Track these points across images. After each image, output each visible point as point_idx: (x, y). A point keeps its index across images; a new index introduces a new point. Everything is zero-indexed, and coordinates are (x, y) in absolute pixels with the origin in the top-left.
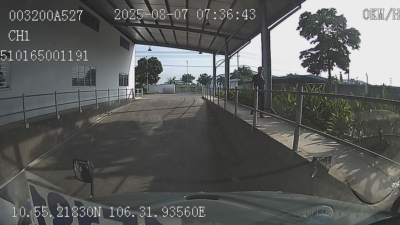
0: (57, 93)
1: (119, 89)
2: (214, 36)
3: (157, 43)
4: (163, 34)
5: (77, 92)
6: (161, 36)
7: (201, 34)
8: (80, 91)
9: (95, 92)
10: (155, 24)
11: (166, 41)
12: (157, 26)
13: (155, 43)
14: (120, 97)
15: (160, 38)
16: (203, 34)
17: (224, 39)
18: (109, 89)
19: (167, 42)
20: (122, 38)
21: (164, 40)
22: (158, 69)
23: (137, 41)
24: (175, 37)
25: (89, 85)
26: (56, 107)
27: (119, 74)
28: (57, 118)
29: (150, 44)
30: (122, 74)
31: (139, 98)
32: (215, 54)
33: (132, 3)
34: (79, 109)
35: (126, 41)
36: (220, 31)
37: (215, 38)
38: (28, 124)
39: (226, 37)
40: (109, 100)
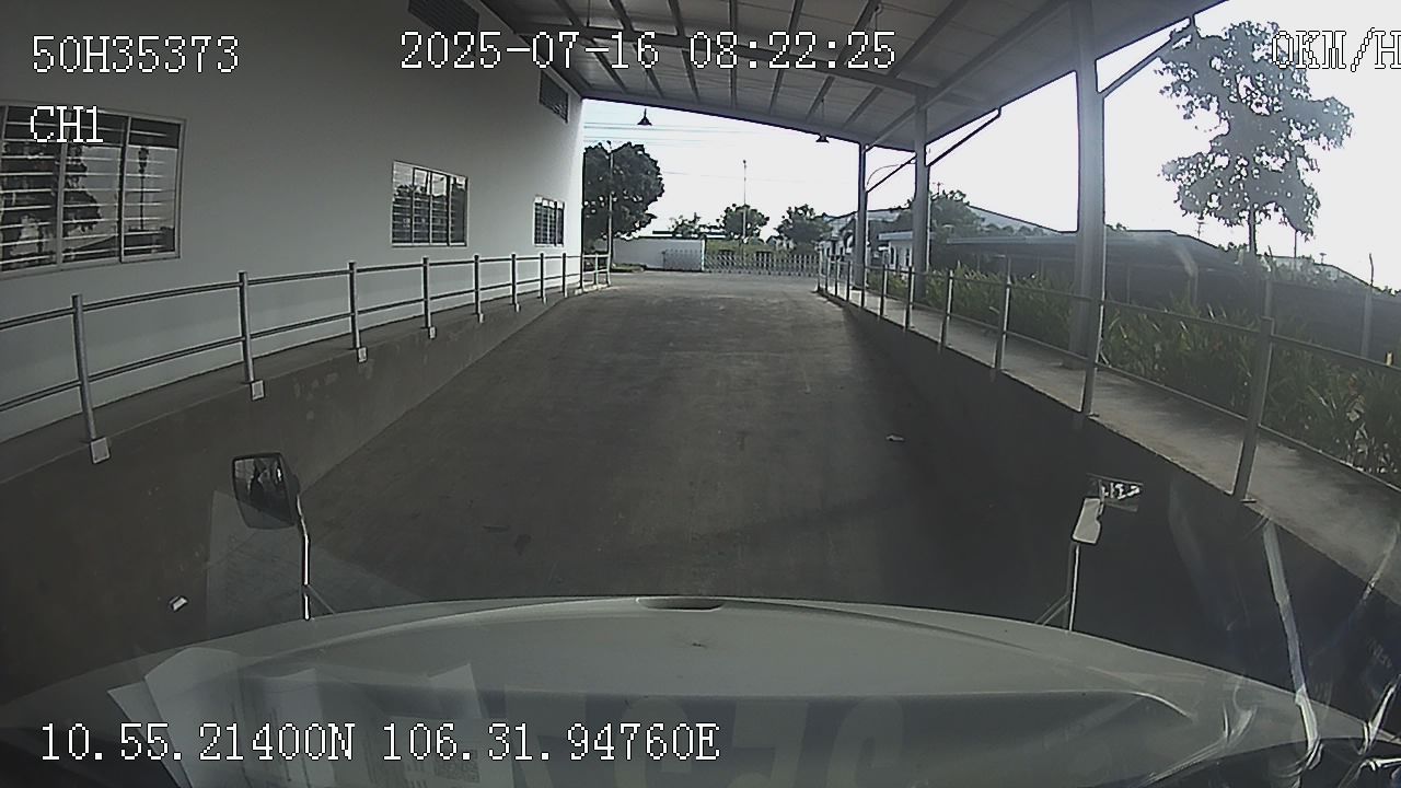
0: (359, 271)
1: (542, 255)
2: (875, 85)
3: (663, 97)
5: (420, 265)
6: (687, 74)
7: (831, 77)
8: (429, 261)
9: (473, 264)
10: (675, 33)
11: (697, 92)
12: (680, 41)
13: (656, 97)
14: (545, 282)
15: (678, 83)
16: (837, 78)
17: (910, 98)
18: (514, 256)
19: (698, 97)
20: (547, 76)
21: (692, 92)
22: (647, 184)
23: (595, 90)
24: (733, 83)
25: (445, 239)
26: (353, 318)
27: (537, 204)
28: (358, 359)
29: (637, 100)
30: (545, 203)
31: (600, 286)
32: (867, 147)
34: (427, 325)
35: (559, 89)
36: (902, 73)
37: (875, 91)
38: (261, 382)
39: (919, 93)
40: (514, 292)
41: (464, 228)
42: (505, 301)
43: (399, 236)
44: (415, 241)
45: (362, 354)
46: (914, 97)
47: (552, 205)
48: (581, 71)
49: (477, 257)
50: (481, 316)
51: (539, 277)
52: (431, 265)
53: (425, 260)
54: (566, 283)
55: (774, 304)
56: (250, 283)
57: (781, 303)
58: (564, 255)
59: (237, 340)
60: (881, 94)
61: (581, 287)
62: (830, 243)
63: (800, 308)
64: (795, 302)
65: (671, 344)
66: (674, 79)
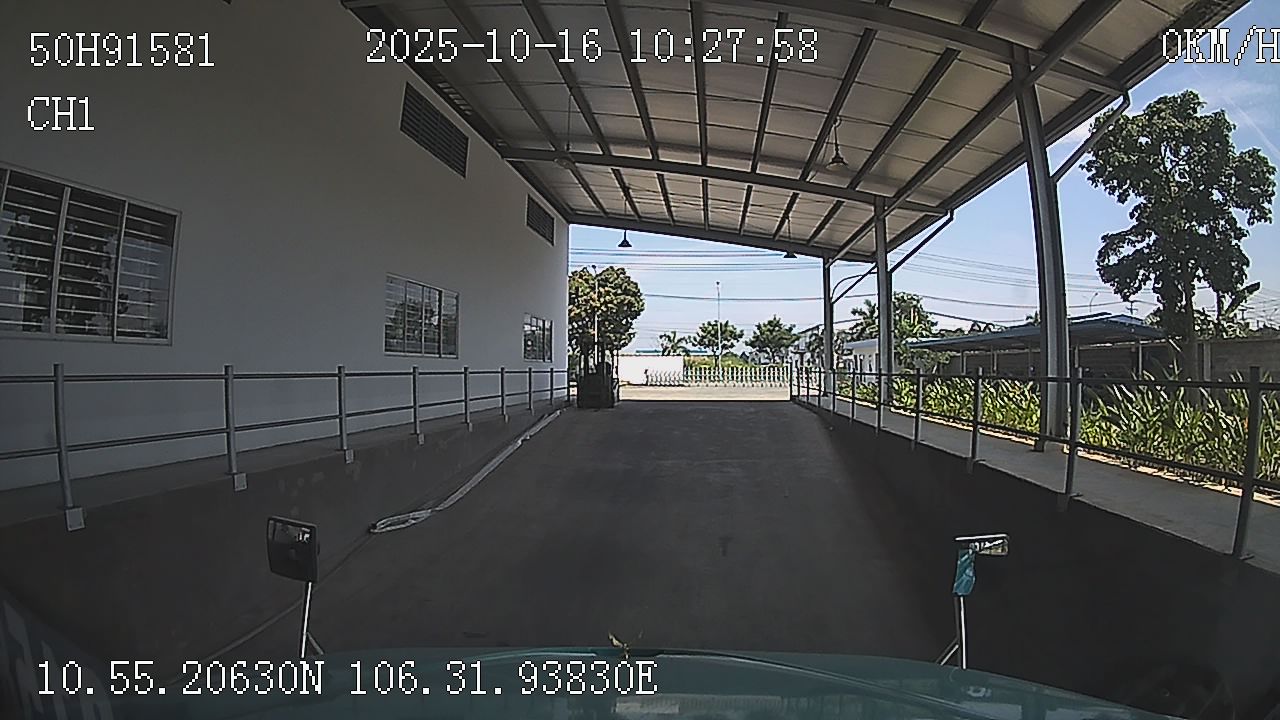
0: (347, 375)
1: (530, 369)
2: (837, 199)
3: (642, 222)
4: (670, 192)
5: (410, 374)
6: (662, 198)
7: (794, 194)
8: (419, 371)
9: (463, 375)
10: (651, 157)
11: (672, 216)
12: (655, 164)
13: (635, 221)
14: (533, 395)
15: (654, 207)
16: (801, 194)
17: (869, 209)
18: (503, 369)
19: (674, 220)
20: (533, 201)
21: (667, 216)
22: (629, 305)
23: (579, 215)
24: (706, 205)
25: (436, 351)
26: (341, 420)
28: (345, 461)
29: (616, 223)
32: (831, 260)
33: (585, 83)
34: (416, 433)
35: (547, 213)
36: (861, 183)
37: (838, 205)
38: (244, 475)
39: (877, 203)
40: (503, 404)
41: (455, 340)
42: (494, 412)
43: (392, 345)
44: (408, 352)
45: (350, 458)
46: (873, 208)
47: (541, 324)
48: (565, 197)
49: (466, 369)
50: (471, 426)
51: (528, 390)
52: (420, 374)
53: (414, 368)
54: (555, 396)
55: (751, 413)
56: (237, 377)
57: (756, 412)
58: (551, 370)
59: (221, 431)
60: (842, 207)
61: (569, 400)
62: (798, 355)
64: (769, 410)
66: (650, 203)
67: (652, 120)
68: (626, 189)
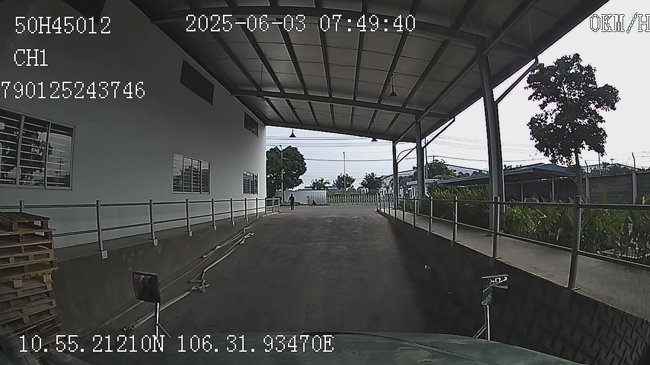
0: (154, 204)
1: (246, 199)
2: (396, 113)
3: (302, 124)
4: (314, 109)
5: (185, 202)
6: (311, 113)
7: (375, 110)
9: (211, 203)
10: (304, 93)
11: (317, 122)
12: (306, 97)
13: (298, 124)
14: (247, 211)
15: (308, 117)
16: (379, 110)
17: (413, 117)
18: (231, 199)
19: (317, 123)
20: (249, 116)
21: (314, 121)
23: (270, 121)
24: (333, 115)
25: (199, 190)
26: (151, 225)
27: (244, 174)
28: (154, 244)
29: (289, 125)
30: (248, 174)
31: (275, 213)
32: (396, 142)
33: (269, 59)
34: (188, 231)
35: (254, 120)
36: (408, 105)
37: (397, 115)
38: (106, 251)
39: (417, 114)
40: (232, 216)
41: (208, 185)
42: (228, 220)
43: (176, 189)
44: (185, 191)
45: (156, 242)
46: (414, 116)
47: (252, 175)
48: (263, 113)
49: (213, 199)
50: (215, 227)
51: (244, 209)
52: (190, 202)
53: (187, 200)
54: (258, 212)
55: (355, 219)
56: (101, 205)
57: (359, 218)
58: (257, 199)
59: (95, 231)
60: (399, 116)
61: (266, 214)
63: (366, 220)
64: (365, 217)
65: (305, 240)
66: (306, 115)
67: (303, 76)
68: (293, 109)
